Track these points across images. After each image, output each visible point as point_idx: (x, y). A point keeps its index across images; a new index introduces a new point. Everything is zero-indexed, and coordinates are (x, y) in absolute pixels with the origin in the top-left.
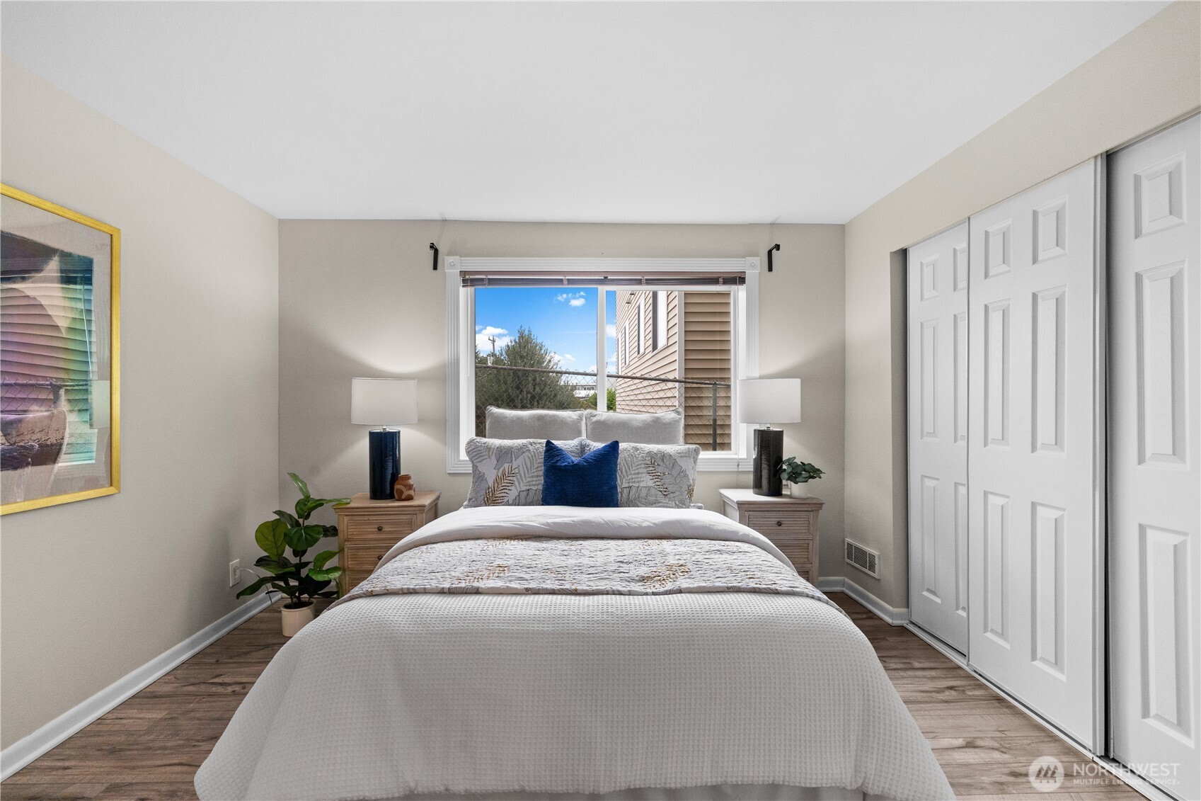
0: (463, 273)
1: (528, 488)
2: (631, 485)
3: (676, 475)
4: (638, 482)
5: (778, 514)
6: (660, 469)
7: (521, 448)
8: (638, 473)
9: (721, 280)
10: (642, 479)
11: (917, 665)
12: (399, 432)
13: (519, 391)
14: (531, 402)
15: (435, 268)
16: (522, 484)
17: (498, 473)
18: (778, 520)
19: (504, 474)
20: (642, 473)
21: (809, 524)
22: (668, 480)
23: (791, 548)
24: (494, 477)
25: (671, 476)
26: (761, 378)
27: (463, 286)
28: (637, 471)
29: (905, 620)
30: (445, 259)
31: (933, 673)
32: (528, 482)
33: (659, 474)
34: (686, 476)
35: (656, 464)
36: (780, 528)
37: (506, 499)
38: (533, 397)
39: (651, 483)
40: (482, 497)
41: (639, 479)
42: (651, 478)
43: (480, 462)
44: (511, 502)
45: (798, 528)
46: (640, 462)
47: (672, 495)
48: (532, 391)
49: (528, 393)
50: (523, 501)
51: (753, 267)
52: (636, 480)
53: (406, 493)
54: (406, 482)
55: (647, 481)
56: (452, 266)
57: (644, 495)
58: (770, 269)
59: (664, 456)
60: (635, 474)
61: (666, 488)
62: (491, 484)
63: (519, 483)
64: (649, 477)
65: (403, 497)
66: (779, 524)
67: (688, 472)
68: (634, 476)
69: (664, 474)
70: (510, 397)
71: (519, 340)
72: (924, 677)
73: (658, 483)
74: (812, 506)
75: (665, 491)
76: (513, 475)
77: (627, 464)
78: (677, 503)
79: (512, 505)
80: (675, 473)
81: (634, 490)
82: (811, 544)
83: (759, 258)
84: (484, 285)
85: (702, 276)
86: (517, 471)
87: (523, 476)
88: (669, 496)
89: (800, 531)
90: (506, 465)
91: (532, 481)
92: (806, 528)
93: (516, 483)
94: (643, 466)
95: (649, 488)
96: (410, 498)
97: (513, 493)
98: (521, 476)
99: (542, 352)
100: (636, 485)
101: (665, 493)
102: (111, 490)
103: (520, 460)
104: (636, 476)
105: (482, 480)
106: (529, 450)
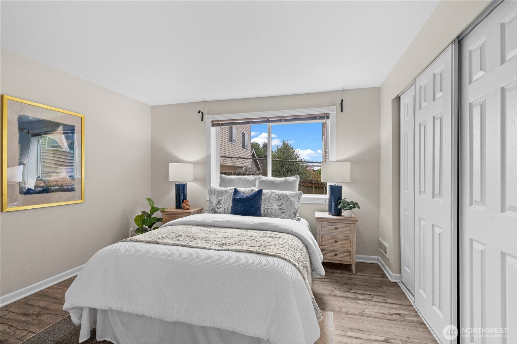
0: (212, 122)
1: (228, 207)
2: (268, 207)
3: (288, 204)
4: (271, 207)
5: (335, 224)
6: (281, 201)
7: (227, 191)
8: (272, 203)
9: (318, 118)
10: (273, 205)
11: (389, 301)
12: (186, 184)
13: (282, 167)
14: (287, 173)
15: (202, 120)
16: (225, 205)
17: (217, 200)
18: (336, 227)
19: (219, 201)
20: (273, 203)
21: (351, 229)
22: (284, 206)
23: (342, 240)
24: (215, 203)
25: (286, 205)
26: (336, 161)
27: (212, 127)
28: (271, 202)
29: (398, 280)
30: (206, 117)
31: (394, 306)
32: (228, 205)
33: (281, 203)
34: (293, 205)
35: (280, 199)
36: (336, 230)
37: (219, 211)
38: (288, 171)
39: (277, 207)
40: (211, 210)
41: (272, 205)
42: (277, 205)
43: (211, 196)
44: (221, 212)
45: (345, 231)
46: (273, 198)
47: (286, 213)
48: (288, 168)
49: (286, 169)
50: (226, 212)
51: (333, 111)
52: (271, 206)
53: (186, 207)
54: (187, 203)
55: (275, 206)
56: (208, 119)
57: (274, 212)
58: (342, 111)
59: (284, 196)
60: (271, 203)
61: (283, 210)
62: (214, 204)
63: (224, 205)
64: (276, 205)
65: (185, 209)
66: (336, 229)
67: (294, 203)
68: (270, 204)
69: (283, 204)
70: (278, 170)
71: (283, 146)
72: (388, 307)
73: (280, 207)
74: (353, 221)
75: (283, 211)
76: (222, 201)
77: (268, 199)
78: (288, 216)
79: (222, 214)
80: (288, 203)
81: (269, 210)
82: (352, 239)
83: (336, 107)
84: (220, 126)
85: (309, 116)
86: (224, 200)
87: (226, 202)
88: (284, 213)
89: (346, 233)
90: (220, 198)
91: (230, 204)
92: (350, 231)
93: (223, 205)
94: (274, 200)
95: (276, 209)
96: (188, 209)
97: (222, 209)
98: (225, 202)
99: (293, 151)
100: (271, 208)
101: (283, 212)
102: (81, 201)
103: (226, 196)
104: (271, 204)
105: (211, 203)
106: (230, 192)
